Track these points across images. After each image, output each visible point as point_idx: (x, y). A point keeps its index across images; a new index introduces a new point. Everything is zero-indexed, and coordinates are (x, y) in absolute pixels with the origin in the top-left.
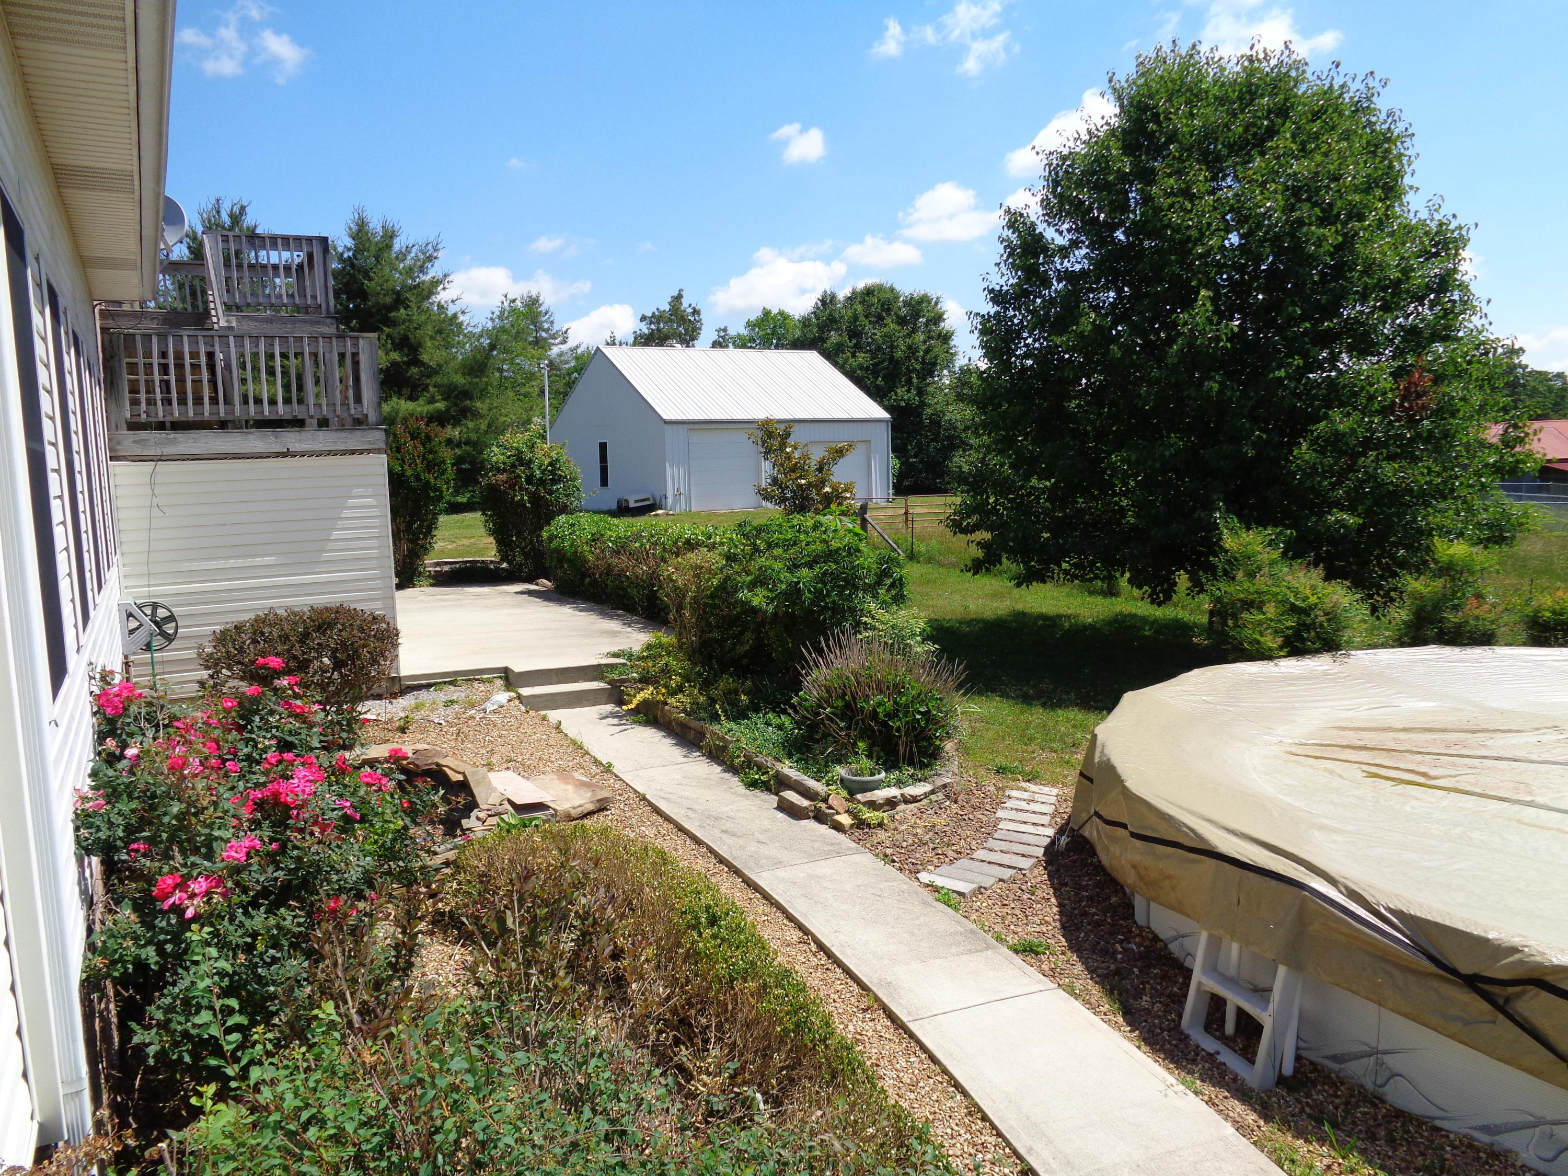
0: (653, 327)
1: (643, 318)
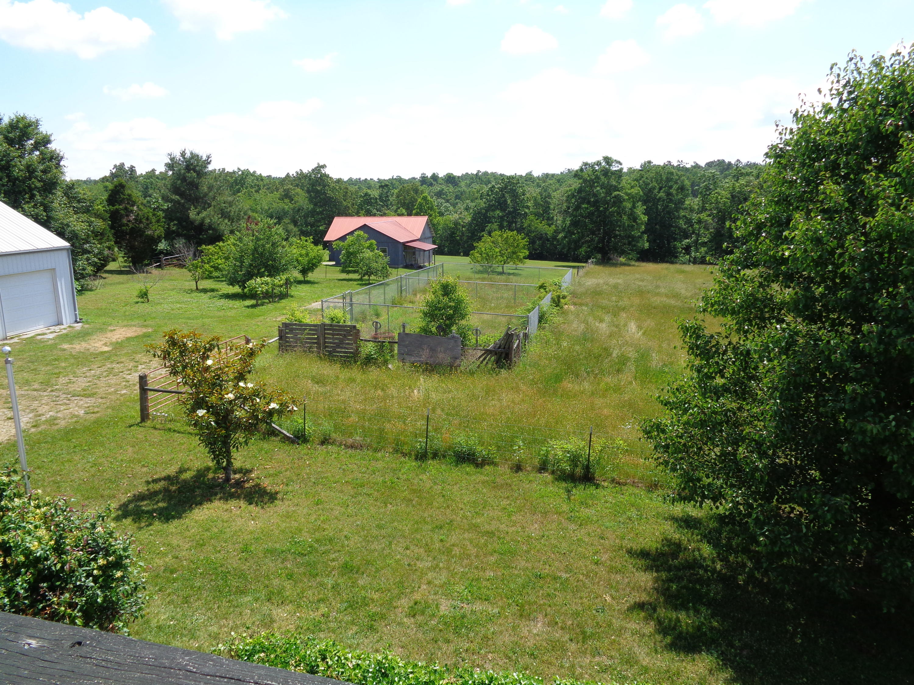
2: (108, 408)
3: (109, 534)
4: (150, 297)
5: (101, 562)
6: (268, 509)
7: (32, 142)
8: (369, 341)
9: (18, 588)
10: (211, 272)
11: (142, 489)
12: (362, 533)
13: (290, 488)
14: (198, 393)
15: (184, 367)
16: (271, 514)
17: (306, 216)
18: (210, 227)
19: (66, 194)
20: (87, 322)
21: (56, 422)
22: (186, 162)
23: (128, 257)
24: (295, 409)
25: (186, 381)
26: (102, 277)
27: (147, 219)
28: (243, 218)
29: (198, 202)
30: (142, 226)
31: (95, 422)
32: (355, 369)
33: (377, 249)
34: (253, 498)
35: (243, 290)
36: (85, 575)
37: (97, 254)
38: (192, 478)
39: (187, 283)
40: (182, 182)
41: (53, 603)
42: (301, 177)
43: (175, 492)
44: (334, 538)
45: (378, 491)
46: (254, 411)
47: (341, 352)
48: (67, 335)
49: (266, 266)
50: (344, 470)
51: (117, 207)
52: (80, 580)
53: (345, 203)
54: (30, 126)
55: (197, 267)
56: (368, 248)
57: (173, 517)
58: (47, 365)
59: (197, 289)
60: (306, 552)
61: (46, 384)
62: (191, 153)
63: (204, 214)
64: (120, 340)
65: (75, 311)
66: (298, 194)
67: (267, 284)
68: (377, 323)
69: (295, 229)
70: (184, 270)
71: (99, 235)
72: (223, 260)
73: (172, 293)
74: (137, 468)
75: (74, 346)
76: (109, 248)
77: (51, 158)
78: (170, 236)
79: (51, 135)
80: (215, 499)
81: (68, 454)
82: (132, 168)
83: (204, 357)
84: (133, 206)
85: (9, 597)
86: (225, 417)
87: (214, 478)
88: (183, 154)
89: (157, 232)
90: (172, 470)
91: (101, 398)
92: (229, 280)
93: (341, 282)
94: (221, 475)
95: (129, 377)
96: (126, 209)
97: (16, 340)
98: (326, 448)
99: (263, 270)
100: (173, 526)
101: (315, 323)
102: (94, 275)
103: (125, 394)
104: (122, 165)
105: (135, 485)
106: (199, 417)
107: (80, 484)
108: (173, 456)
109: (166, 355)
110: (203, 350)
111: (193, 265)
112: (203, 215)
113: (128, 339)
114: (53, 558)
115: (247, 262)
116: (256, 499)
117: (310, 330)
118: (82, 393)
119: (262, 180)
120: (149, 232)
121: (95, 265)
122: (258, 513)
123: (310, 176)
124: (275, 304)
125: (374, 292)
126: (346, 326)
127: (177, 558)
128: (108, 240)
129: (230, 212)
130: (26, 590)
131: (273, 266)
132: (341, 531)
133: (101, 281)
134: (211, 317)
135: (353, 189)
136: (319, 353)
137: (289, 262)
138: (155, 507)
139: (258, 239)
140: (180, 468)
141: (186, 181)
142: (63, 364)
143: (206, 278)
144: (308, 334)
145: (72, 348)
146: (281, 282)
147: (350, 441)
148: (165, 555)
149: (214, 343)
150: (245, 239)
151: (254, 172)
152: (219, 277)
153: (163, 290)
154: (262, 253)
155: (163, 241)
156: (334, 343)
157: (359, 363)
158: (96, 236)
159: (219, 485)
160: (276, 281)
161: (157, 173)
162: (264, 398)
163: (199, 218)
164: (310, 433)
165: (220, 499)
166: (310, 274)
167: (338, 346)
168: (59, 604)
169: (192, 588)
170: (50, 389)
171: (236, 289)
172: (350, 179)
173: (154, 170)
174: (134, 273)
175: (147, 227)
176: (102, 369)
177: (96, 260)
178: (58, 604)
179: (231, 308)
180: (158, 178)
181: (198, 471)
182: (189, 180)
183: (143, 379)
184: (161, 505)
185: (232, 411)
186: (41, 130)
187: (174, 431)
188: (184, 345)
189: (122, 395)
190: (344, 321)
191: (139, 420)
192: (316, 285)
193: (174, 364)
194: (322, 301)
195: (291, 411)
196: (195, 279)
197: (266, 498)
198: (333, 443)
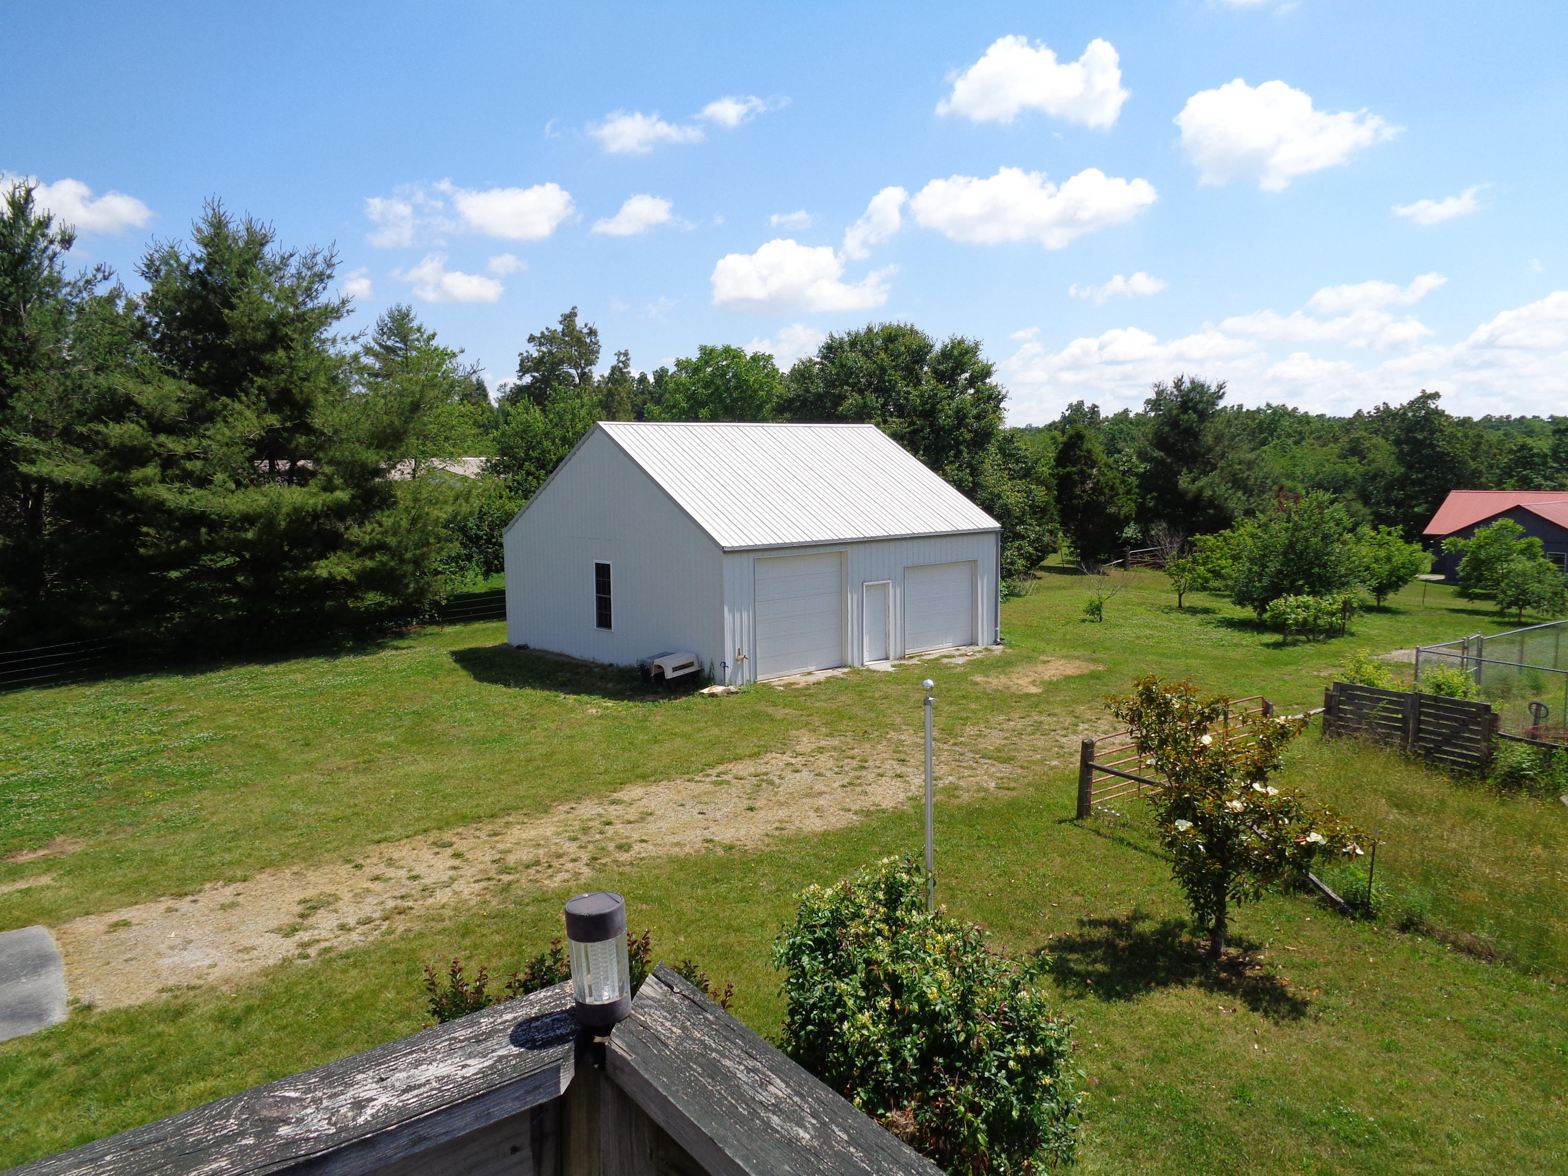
0: (544, 349)
1: (531, 339)
2: (1029, 784)
3: (1037, 1006)
4: (1103, 613)
5: (1022, 1050)
6: (1288, 1031)
7: (967, 375)
8: (1520, 740)
9: (906, 1053)
10: (1207, 580)
11: (1072, 931)
12: (1488, 1142)
13: (1332, 1001)
14: (1180, 790)
15: (1163, 742)
16: (1293, 1041)
17: (1389, 487)
18: (1211, 503)
19: (1002, 450)
20: (1011, 646)
21: (957, 793)
22: (1182, 397)
23: (1076, 548)
24: (1359, 851)
25: (1162, 766)
26: (1035, 577)
27: (1112, 488)
28: (1270, 489)
29: (1195, 462)
30: (1102, 499)
31: (1009, 804)
32: (1482, 789)
33: (1543, 556)
34: (1261, 1000)
35: (1260, 614)
36: (996, 1063)
37: (1034, 541)
38: (1153, 933)
39: (1164, 595)
40: (1172, 429)
41: (948, 1093)
42: (1385, 415)
43: (1123, 950)
44: (1424, 1132)
45: (1528, 1061)
46: (1278, 840)
47: (1452, 754)
48: (981, 662)
49: (1308, 576)
50: (1449, 994)
51: (1068, 469)
52: (990, 1071)
53: (1473, 465)
54: (967, 352)
55: (1183, 570)
56: (1522, 552)
57: (1119, 996)
58: (951, 703)
59: (1180, 606)
60: (1361, 1140)
61: (949, 732)
62: (1192, 382)
63: (1204, 481)
64: (1055, 679)
65: (996, 626)
66: (1376, 447)
67: (1307, 608)
68: (1539, 705)
69: (1365, 511)
70: (1160, 573)
71: (1039, 512)
72: (1230, 561)
73: (1141, 610)
74: (1066, 895)
75: (990, 680)
76: (1051, 532)
77: (990, 397)
78: (1144, 517)
79: (992, 365)
80: (1190, 983)
81: (970, 847)
82: (1094, 410)
83: (1198, 729)
84: (1092, 467)
85: (893, 1063)
86: (1222, 842)
87: (1190, 944)
88: (1178, 384)
89: (1124, 511)
90: (1121, 912)
91: (1022, 767)
92: (1238, 595)
93: (1454, 615)
94: (1204, 943)
95: (1064, 740)
96: (1082, 472)
97: (915, 661)
98: (1411, 940)
99: (1301, 582)
100: (1117, 1010)
101: (1401, 690)
102: (1026, 574)
103: (1055, 767)
104: (1081, 403)
105: (1061, 922)
106: (1180, 833)
107: (982, 900)
108: (1123, 887)
109: (1135, 718)
110: (1199, 717)
111: (1177, 566)
112: (1201, 484)
113: (1068, 678)
114: (955, 1023)
115: (1273, 566)
116: (1265, 1004)
117: (1390, 702)
118: (995, 755)
119: (1308, 423)
120: (1112, 510)
121: (1028, 557)
122: (1268, 1031)
123: (1405, 414)
124: (1318, 646)
125: (1532, 643)
126: (1469, 704)
127: (1120, 1069)
128: (1052, 520)
129: (1248, 477)
130: (916, 1061)
131: (1320, 577)
132: (1439, 1120)
133: (1034, 582)
134: (1202, 658)
135: (1493, 436)
136: (1404, 749)
137: (1351, 572)
138: (1090, 968)
139: (1297, 528)
140: (1135, 911)
141: (1178, 426)
142: (973, 706)
143: (1197, 590)
144: (1385, 709)
145: (987, 682)
146: (1335, 607)
147: (1466, 938)
148: (1101, 1058)
149: (1220, 706)
150: (1275, 526)
151: (1295, 409)
152: (1220, 590)
153: (1125, 604)
154: (1302, 553)
155: (1132, 524)
156: (1439, 734)
157: (1489, 781)
158: (1035, 513)
159: (1199, 958)
160: (1324, 604)
161: (1131, 415)
162: (1299, 820)
163: (1194, 488)
164: (1379, 902)
165: (1200, 985)
166: (1391, 596)
167: (1447, 740)
168: (958, 1101)
169: (1142, 1134)
170: (952, 741)
171: (1248, 612)
172: (1487, 419)
173: (1126, 411)
174: (1084, 573)
175: (1110, 501)
176: (1027, 721)
177: (1031, 550)
178: (955, 1097)
179: (1236, 645)
180: (1131, 423)
181: (1164, 924)
182: (1184, 425)
183: (1088, 749)
184: (1100, 967)
185: (1237, 833)
186: (980, 357)
187: (1129, 844)
188: (1167, 703)
189: (1051, 768)
190: (1465, 693)
191: (1074, 814)
192: (1402, 618)
193: (1147, 734)
194: (1418, 651)
195: (1351, 856)
196: (1178, 590)
197: (1285, 1008)
198: (1428, 933)
